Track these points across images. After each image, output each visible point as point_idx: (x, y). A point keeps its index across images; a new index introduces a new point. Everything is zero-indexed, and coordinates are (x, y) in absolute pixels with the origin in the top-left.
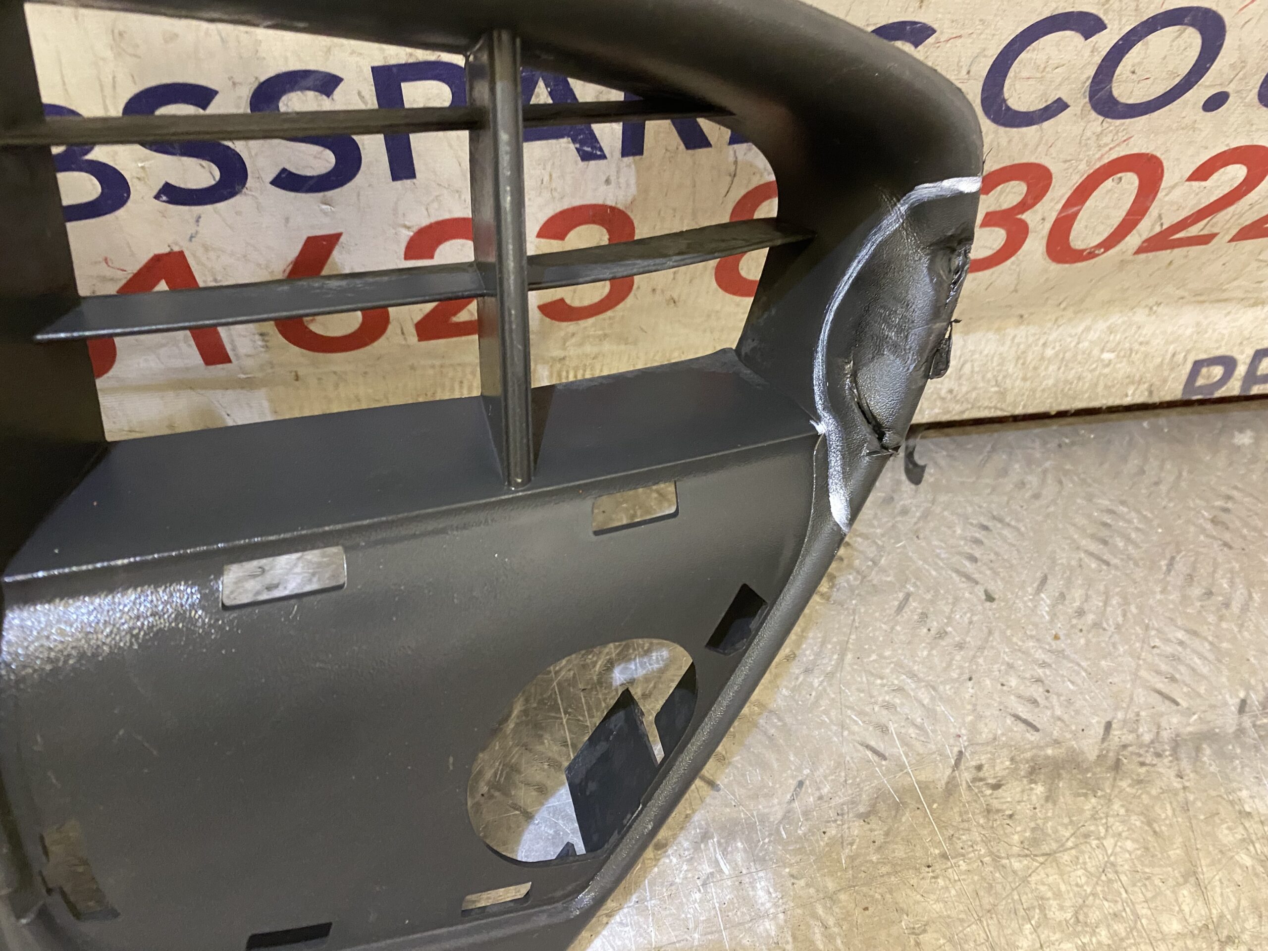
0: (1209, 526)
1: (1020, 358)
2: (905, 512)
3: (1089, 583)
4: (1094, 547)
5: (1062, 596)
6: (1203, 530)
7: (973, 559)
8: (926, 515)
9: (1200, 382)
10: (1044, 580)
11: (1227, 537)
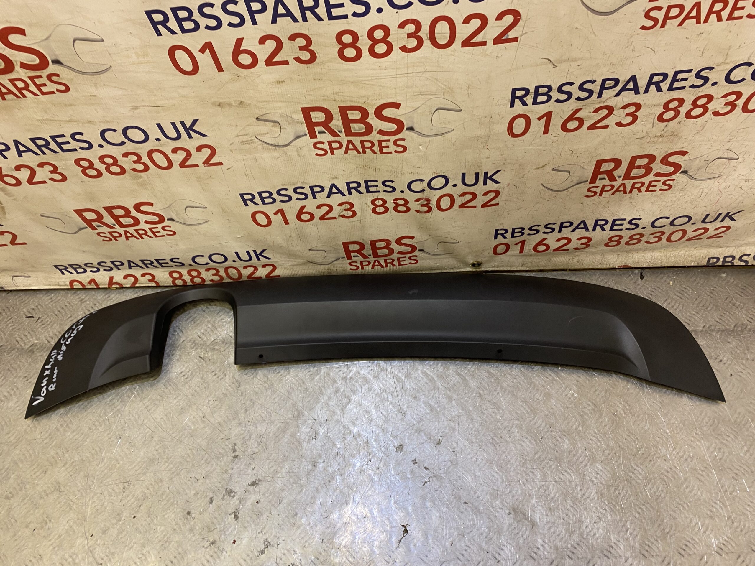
0: (708, 293)
1: (665, 256)
2: (638, 285)
3: (676, 302)
4: (679, 295)
5: (669, 303)
6: (706, 293)
7: (652, 295)
8: (643, 286)
9: (711, 262)
10: (666, 300)
11: (712, 296)
